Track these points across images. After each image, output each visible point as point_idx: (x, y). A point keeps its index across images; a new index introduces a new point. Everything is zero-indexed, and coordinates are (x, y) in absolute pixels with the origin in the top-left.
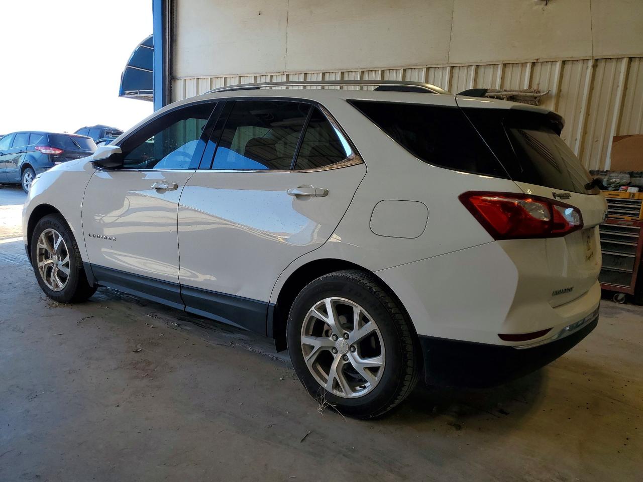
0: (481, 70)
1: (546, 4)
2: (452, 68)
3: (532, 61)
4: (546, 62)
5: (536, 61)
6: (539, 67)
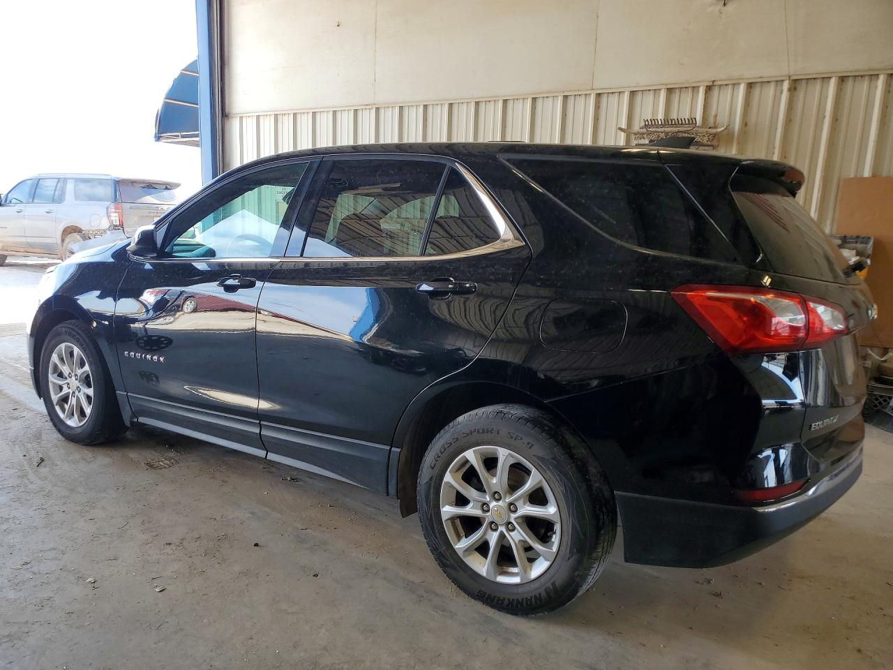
0: (639, 97)
1: (725, 4)
2: (599, 95)
3: (706, 84)
4: (726, 85)
5: (711, 84)
6: (715, 92)
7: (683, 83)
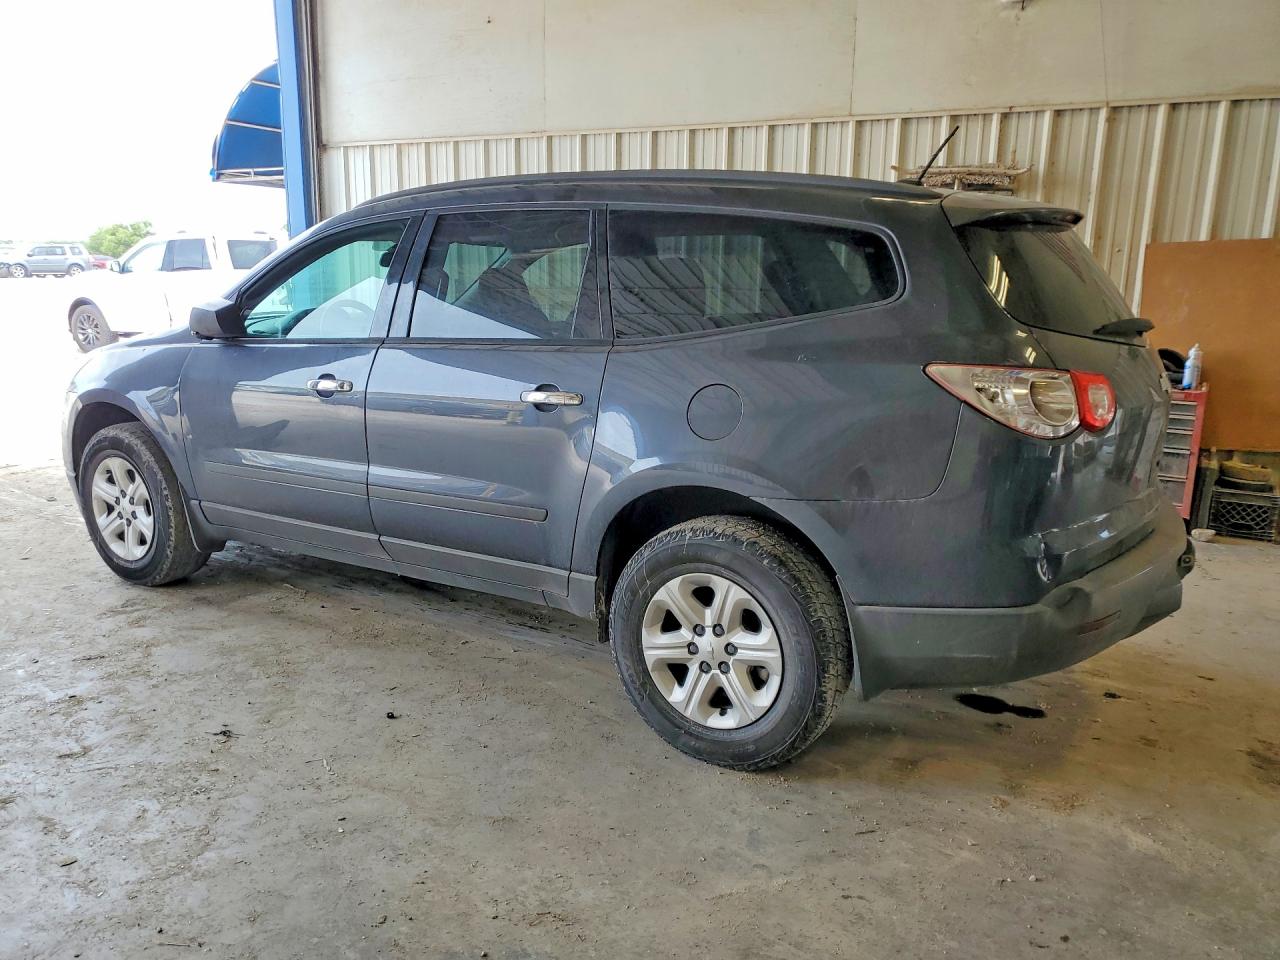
0: (913, 126)
1: (1023, 8)
4: (1027, 112)
5: (1008, 111)
6: (1014, 121)
7: (972, 109)
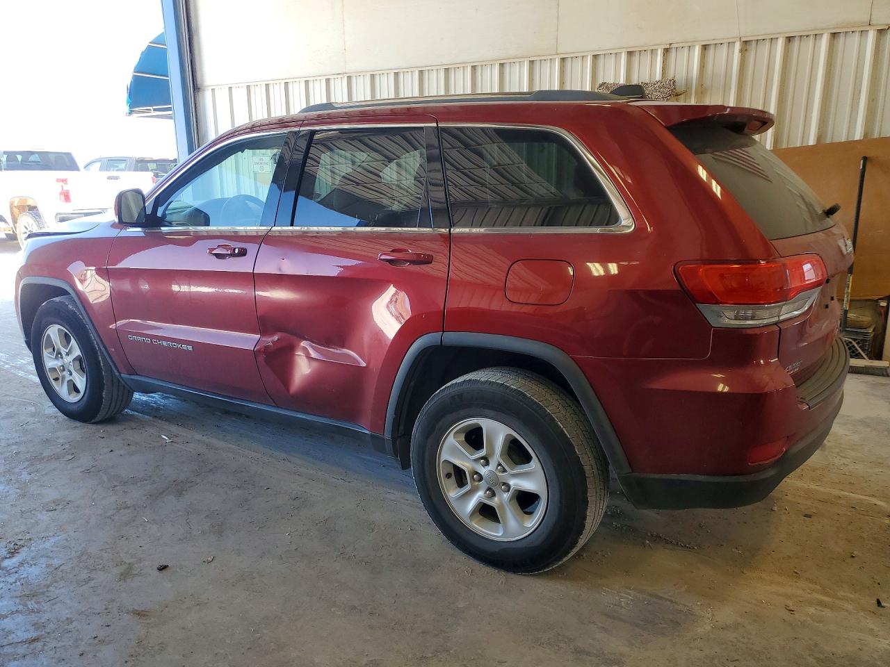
3: (664, 47)
4: (683, 47)
5: (668, 46)
6: (673, 54)
7: (642, 46)
